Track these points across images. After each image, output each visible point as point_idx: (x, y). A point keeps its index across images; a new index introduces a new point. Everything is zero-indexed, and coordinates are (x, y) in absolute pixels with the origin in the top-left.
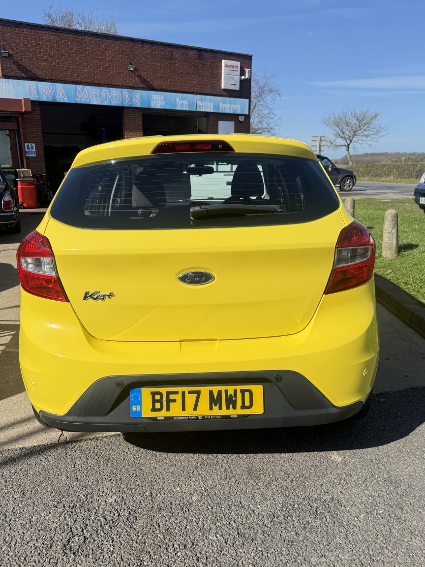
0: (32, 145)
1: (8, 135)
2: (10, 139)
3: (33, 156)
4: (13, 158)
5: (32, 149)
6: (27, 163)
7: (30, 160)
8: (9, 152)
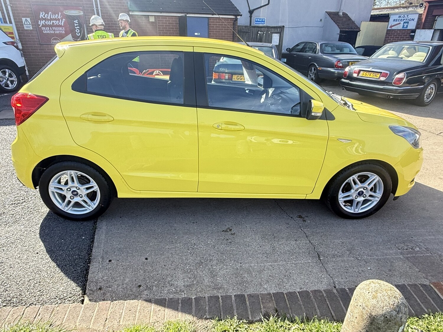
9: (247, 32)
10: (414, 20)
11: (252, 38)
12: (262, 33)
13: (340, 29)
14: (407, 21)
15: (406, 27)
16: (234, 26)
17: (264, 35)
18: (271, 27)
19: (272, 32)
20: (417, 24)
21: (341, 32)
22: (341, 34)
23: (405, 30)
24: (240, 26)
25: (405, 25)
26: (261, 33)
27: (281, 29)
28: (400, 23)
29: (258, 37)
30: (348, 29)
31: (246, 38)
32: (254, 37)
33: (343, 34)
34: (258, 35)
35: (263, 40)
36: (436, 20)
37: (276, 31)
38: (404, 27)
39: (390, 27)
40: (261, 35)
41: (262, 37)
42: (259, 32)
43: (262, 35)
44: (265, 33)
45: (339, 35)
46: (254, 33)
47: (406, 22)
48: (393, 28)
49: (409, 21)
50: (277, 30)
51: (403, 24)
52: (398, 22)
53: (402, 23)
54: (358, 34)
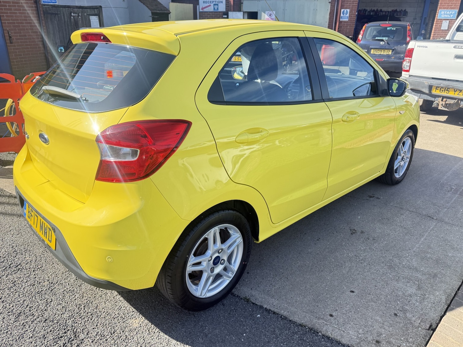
0: (347, 11)
1: (330, 2)
2: (331, 6)
3: (346, 20)
4: (329, 22)
5: (346, 14)
6: (339, 26)
7: (343, 23)
8: (328, 17)
9: (56, 14)
10: (222, 3)
11: (65, 22)
12: (77, 15)
13: (151, 10)
14: (216, 3)
15: (217, 9)
16: (37, 5)
17: (80, 17)
18: (85, 7)
19: (88, 14)
20: (226, 6)
21: (153, 13)
22: (153, 16)
23: (217, 12)
24: (44, 5)
25: (216, 7)
26: (74, 15)
27: (98, 9)
28: (210, 6)
29: (72, 20)
30: (159, 11)
31: (56, 22)
32: (66, 20)
33: (155, 17)
34: (72, 17)
35: (79, 24)
36: (243, 3)
37: (93, 12)
38: (215, 9)
39: (201, 9)
40: (75, 17)
41: (78, 21)
42: (72, 14)
43: (77, 17)
44: (80, 15)
45: (151, 18)
46: (65, 15)
47: (216, 5)
48: (205, 10)
49: (218, 3)
50: (95, 11)
51: (214, 7)
52: (208, 4)
53: (212, 5)
54: (169, 16)
